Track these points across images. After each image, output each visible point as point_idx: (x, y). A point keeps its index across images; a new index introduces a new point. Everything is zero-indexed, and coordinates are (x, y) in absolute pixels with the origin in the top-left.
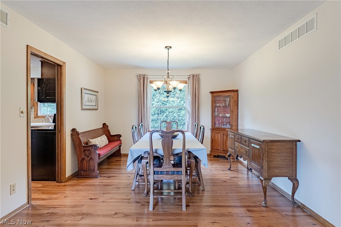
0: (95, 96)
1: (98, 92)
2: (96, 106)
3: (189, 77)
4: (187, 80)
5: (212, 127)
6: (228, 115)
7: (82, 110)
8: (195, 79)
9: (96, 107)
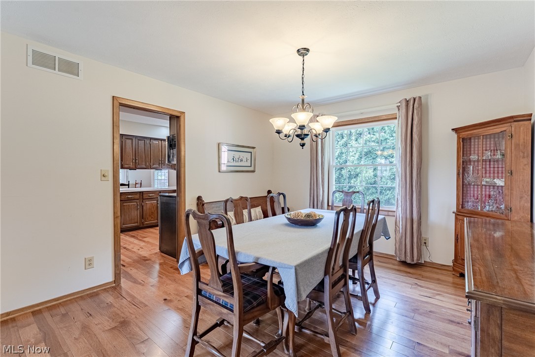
0: (250, 154)
1: (254, 148)
2: (251, 166)
3: (399, 104)
4: (397, 111)
5: (457, 208)
6: (500, 182)
7: (219, 172)
8: (411, 107)
9: (251, 169)
